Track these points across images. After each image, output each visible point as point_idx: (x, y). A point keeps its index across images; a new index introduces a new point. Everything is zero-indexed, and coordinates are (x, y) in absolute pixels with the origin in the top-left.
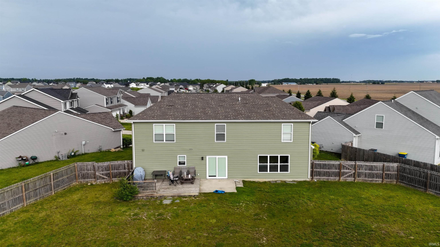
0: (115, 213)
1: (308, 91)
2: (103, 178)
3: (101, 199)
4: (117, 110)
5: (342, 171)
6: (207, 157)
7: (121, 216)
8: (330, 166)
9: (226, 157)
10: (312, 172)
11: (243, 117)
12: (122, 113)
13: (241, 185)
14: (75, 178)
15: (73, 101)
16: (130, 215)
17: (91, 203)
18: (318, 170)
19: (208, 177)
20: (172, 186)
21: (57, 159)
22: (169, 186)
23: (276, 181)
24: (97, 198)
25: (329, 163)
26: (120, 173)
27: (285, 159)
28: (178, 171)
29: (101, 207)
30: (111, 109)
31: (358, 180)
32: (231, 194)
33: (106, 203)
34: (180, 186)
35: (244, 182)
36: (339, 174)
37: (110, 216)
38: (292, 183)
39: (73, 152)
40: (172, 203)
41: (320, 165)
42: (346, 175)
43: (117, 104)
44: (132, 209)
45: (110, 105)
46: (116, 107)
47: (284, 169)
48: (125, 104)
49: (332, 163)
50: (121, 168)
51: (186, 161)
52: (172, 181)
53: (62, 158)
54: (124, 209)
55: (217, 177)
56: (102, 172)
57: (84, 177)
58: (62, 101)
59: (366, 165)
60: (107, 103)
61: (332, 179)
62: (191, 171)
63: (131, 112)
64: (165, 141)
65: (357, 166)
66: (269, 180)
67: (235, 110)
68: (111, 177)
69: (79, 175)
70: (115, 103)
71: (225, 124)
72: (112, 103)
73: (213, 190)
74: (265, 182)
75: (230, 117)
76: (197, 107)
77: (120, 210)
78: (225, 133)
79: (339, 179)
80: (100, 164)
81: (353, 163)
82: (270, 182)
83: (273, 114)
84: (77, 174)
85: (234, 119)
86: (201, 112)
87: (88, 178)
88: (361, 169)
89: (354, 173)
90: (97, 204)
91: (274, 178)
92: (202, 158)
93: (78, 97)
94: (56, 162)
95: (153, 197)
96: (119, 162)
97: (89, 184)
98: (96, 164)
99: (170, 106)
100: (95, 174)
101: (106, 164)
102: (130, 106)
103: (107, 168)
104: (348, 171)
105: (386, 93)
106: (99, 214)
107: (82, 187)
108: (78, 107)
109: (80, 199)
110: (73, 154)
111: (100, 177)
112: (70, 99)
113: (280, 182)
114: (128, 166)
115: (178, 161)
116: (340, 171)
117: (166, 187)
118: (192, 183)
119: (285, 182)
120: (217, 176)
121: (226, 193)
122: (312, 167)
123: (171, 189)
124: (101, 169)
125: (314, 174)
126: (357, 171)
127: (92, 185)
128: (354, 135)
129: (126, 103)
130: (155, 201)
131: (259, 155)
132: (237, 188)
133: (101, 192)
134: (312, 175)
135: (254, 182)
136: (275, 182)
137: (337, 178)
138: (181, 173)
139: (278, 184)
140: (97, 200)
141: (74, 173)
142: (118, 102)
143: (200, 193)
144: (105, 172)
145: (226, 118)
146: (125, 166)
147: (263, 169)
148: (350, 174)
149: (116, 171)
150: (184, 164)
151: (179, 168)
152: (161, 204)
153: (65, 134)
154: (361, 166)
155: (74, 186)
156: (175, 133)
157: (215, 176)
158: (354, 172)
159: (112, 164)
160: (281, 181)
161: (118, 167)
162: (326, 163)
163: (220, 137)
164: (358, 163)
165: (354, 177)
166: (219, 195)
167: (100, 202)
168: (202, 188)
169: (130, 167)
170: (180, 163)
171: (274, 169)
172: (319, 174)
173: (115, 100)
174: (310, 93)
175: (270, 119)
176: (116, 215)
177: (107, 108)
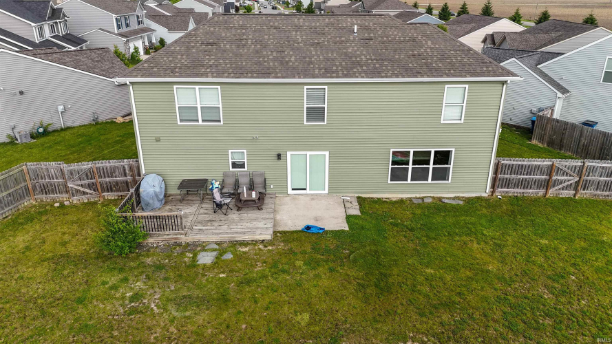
0: (92, 293)
1: (446, 5)
2: (84, 193)
3: (72, 249)
4: (136, 39)
5: (554, 177)
6: (289, 154)
7: (102, 302)
8: (530, 170)
9: (327, 153)
10: (494, 180)
11: (365, 72)
12: (147, 44)
13: (355, 211)
14: (27, 192)
15: (56, 23)
16: (123, 298)
17: (48, 259)
18: (506, 176)
19: (290, 191)
20: (220, 216)
21: (12, 142)
22: (212, 216)
23: (423, 199)
24: (64, 244)
25: (529, 163)
26: (117, 183)
27: (443, 157)
28: (231, 181)
29: (65, 272)
30: (126, 37)
31: (583, 194)
32: (337, 234)
33: (80, 261)
34: (234, 215)
35: (361, 200)
36: (547, 185)
37: (80, 301)
38: (454, 202)
39: (41, 126)
40: (217, 263)
41: (511, 167)
42: (561, 186)
43: (137, 27)
44: (131, 279)
45: (124, 30)
46: (136, 32)
47: (441, 175)
48: (152, 28)
49: (536, 163)
50: (117, 173)
51: (246, 161)
52: (219, 206)
53: (21, 140)
54: (113, 280)
55: (308, 191)
56: (79, 182)
57: (45, 190)
58: (33, 24)
59: (603, 167)
60: (119, 27)
61: (531, 192)
62: (258, 180)
63: (162, 42)
64: (200, 122)
65: (584, 170)
66: (409, 196)
67: (346, 55)
68: (100, 190)
69: (34, 188)
70: (134, 26)
71: (326, 87)
72: (127, 25)
73: (300, 226)
74: (401, 201)
75: (337, 71)
76: (265, 47)
77: (104, 283)
78: (326, 106)
79: (546, 194)
80: (75, 167)
81: (578, 163)
82: (410, 199)
83: (426, 64)
84: (30, 186)
85: (345, 76)
86: (275, 59)
87: (53, 192)
88: (591, 174)
89: (577, 183)
90: (60, 261)
91: (419, 193)
92: (279, 156)
93: (65, 16)
94: (9, 147)
95: (179, 245)
96: (113, 163)
97: (57, 205)
98: (65, 166)
99: (208, 44)
100: (66, 186)
101: (85, 166)
102: (160, 32)
103: (89, 174)
104: (565, 178)
105: (560, 6)
106: (58, 296)
107: (43, 211)
108: (67, 34)
109: (28, 248)
110: (41, 130)
111: (77, 191)
112: (50, 19)
113: (430, 200)
114: (131, 168)
115: (231, 161)
116: (550, 178)
117: (207, 217)
118: (260, 209)
119: (440, 199)
120: (308, 188)
121: (327, 232)
122: (496, 172)
123: (216, 224)
124: (76, 177)
125: (497, 184)
126: (583, 177)
127: (62, 206)
128: (559, 95)
129: (153, 25)
130: (182, 254)
131: (392, 150)
132: (349, 218)
133: (75, 226)
134: (493, 186)
135: (379, 201)
136: (420, 201)
137: (541, 192)
138: (237, 185)
139: (428, 207)
140: (62, 251)
141: (23, 185)
142: (139, 23)
143: (275, 233)
144: (86, 182)
145: (328, 72)
146: (125, 170)
147: (398, 175)
148: (569, 183)
149: (108, 179)
150: (242, 166)
151: (234, 174)
152: (194, 264)
153: (21, 93)
154: (592, 170)
155: (27, 210)
156: (221, 106)
157: (305, 189)
158: (577, 179)
159: (97, 165)
160: (433, 198)
161: (111, 172)
162: (525, 163)
163: (316, 114)
164: (590, 163)
165: (576, 190)
166: (314, 238)
167: (66, 256)
168: (278, 217)
169: (136, 172)
170: (235, 165)
171: (420, 175)
172: (508, 184)
173: (133, 21)
174: (447, 8)
175: (422, 76)
176: (93, 297)
177: (120, 35)
